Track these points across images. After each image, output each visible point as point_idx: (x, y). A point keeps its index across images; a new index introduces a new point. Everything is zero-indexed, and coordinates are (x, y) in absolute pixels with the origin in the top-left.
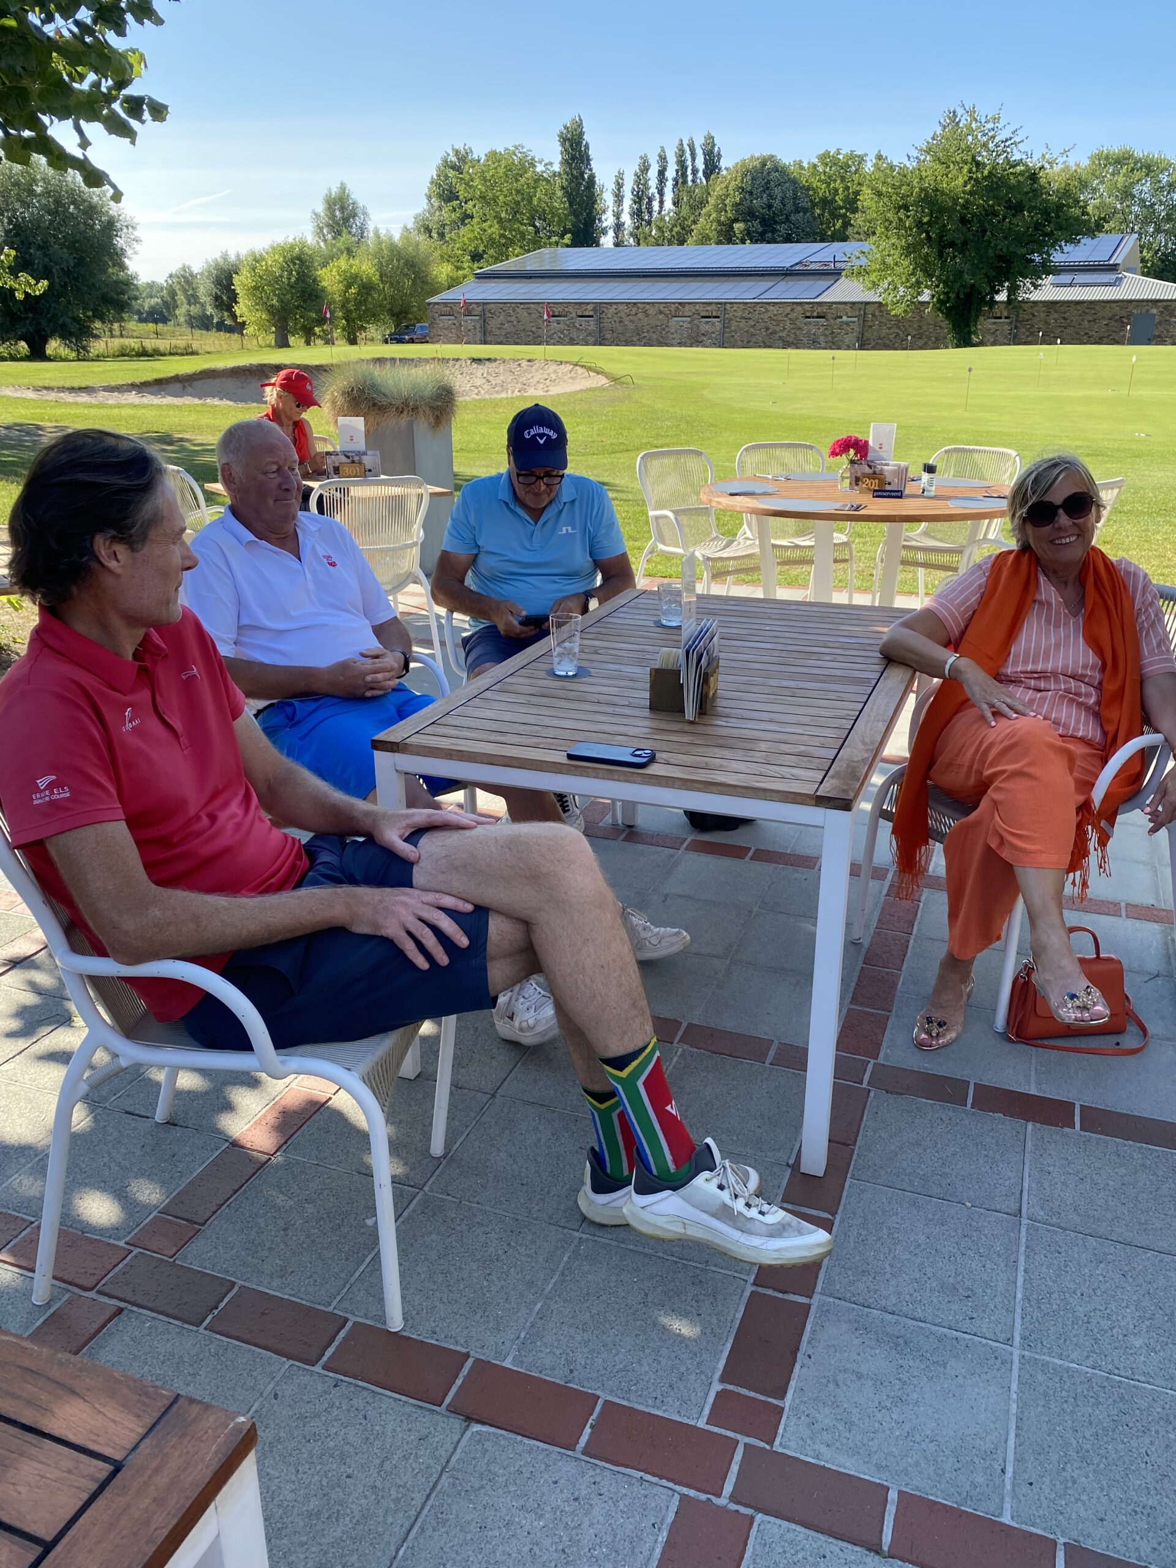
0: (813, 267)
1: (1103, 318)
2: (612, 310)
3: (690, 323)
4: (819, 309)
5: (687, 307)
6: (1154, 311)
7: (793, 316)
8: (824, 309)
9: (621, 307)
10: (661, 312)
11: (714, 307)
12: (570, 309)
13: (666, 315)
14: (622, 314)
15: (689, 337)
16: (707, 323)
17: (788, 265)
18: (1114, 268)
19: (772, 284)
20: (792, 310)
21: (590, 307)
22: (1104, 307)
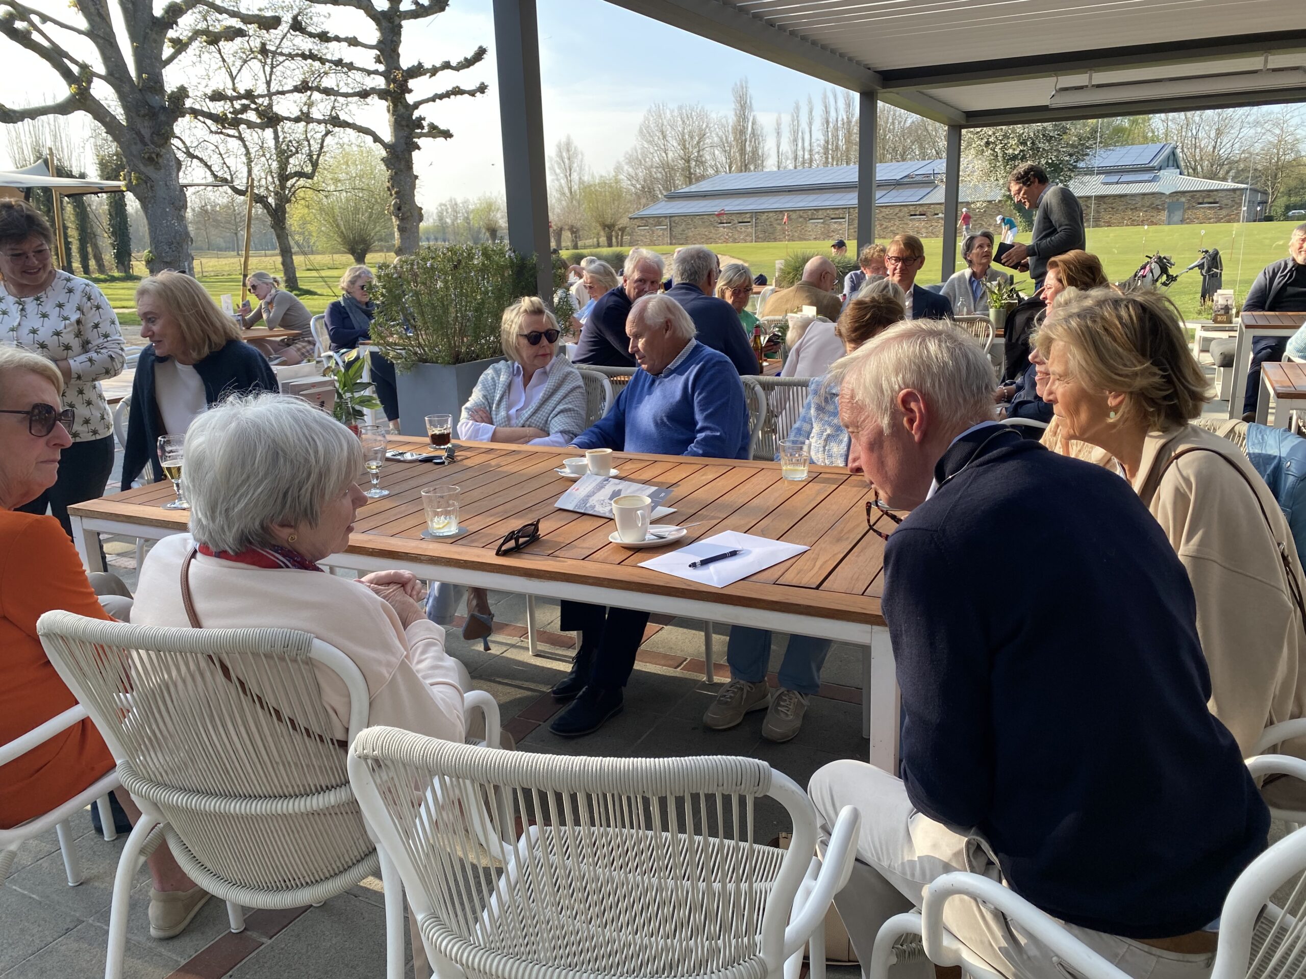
0: (918, 178)
1: (1143, 206)
2: (764, 217)
3: (822, 223)
4: (921, 209)
5: (820, 212)
6: (1183, 199)
7: (901, 214)
8: (925, 209)
9: (771, 215)
10: (801, 217)
11: (840, 211)
12: (733, 217)
13: (805, 219)
14: (772, 219)
15: (822, 233)
16: (835, 223)
17: (898, 178)
18: (1152, 169)
19: (886, 192)
20: (900, 211)
21: (748, 215)
22: (1143, 198)
